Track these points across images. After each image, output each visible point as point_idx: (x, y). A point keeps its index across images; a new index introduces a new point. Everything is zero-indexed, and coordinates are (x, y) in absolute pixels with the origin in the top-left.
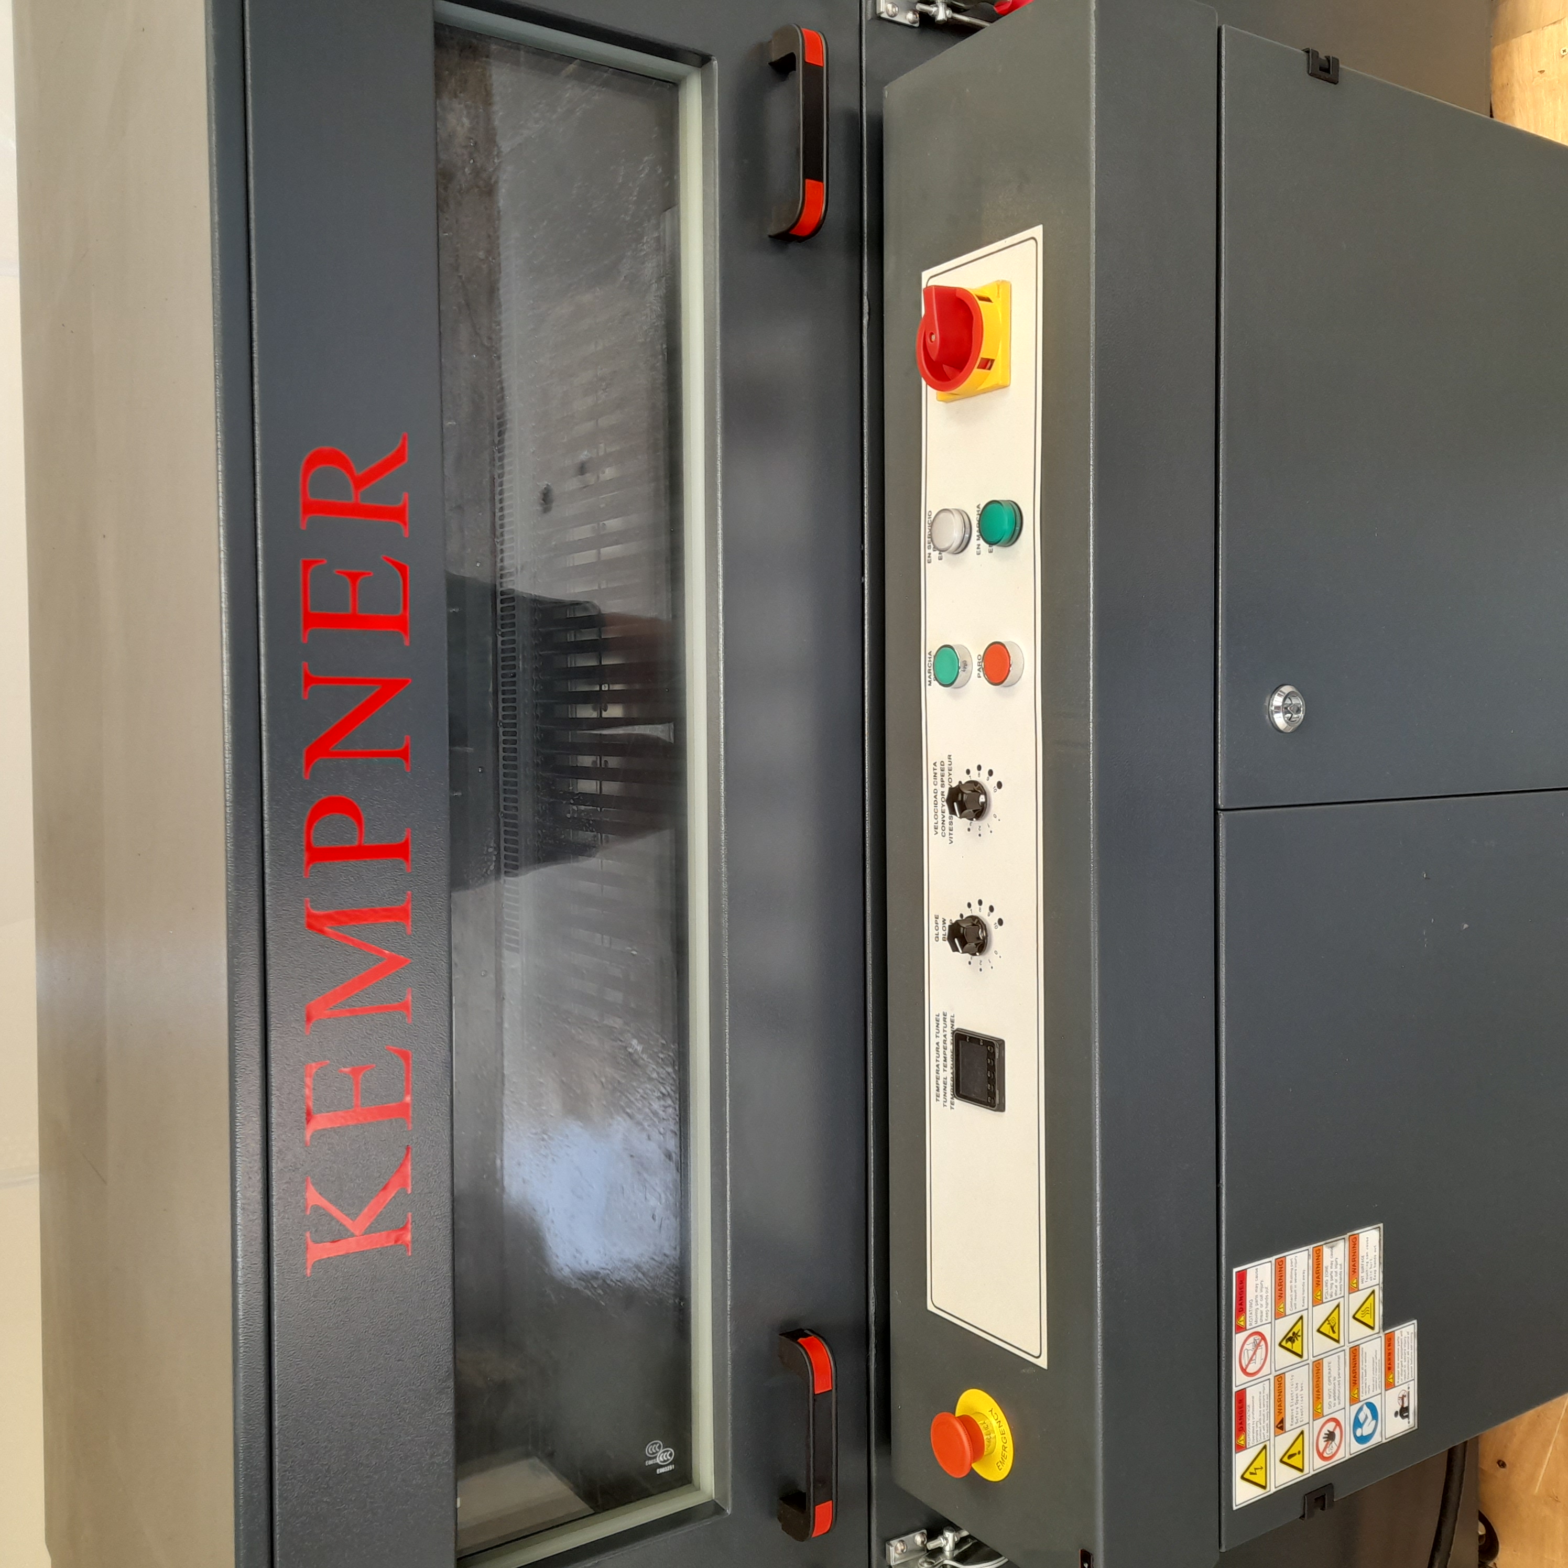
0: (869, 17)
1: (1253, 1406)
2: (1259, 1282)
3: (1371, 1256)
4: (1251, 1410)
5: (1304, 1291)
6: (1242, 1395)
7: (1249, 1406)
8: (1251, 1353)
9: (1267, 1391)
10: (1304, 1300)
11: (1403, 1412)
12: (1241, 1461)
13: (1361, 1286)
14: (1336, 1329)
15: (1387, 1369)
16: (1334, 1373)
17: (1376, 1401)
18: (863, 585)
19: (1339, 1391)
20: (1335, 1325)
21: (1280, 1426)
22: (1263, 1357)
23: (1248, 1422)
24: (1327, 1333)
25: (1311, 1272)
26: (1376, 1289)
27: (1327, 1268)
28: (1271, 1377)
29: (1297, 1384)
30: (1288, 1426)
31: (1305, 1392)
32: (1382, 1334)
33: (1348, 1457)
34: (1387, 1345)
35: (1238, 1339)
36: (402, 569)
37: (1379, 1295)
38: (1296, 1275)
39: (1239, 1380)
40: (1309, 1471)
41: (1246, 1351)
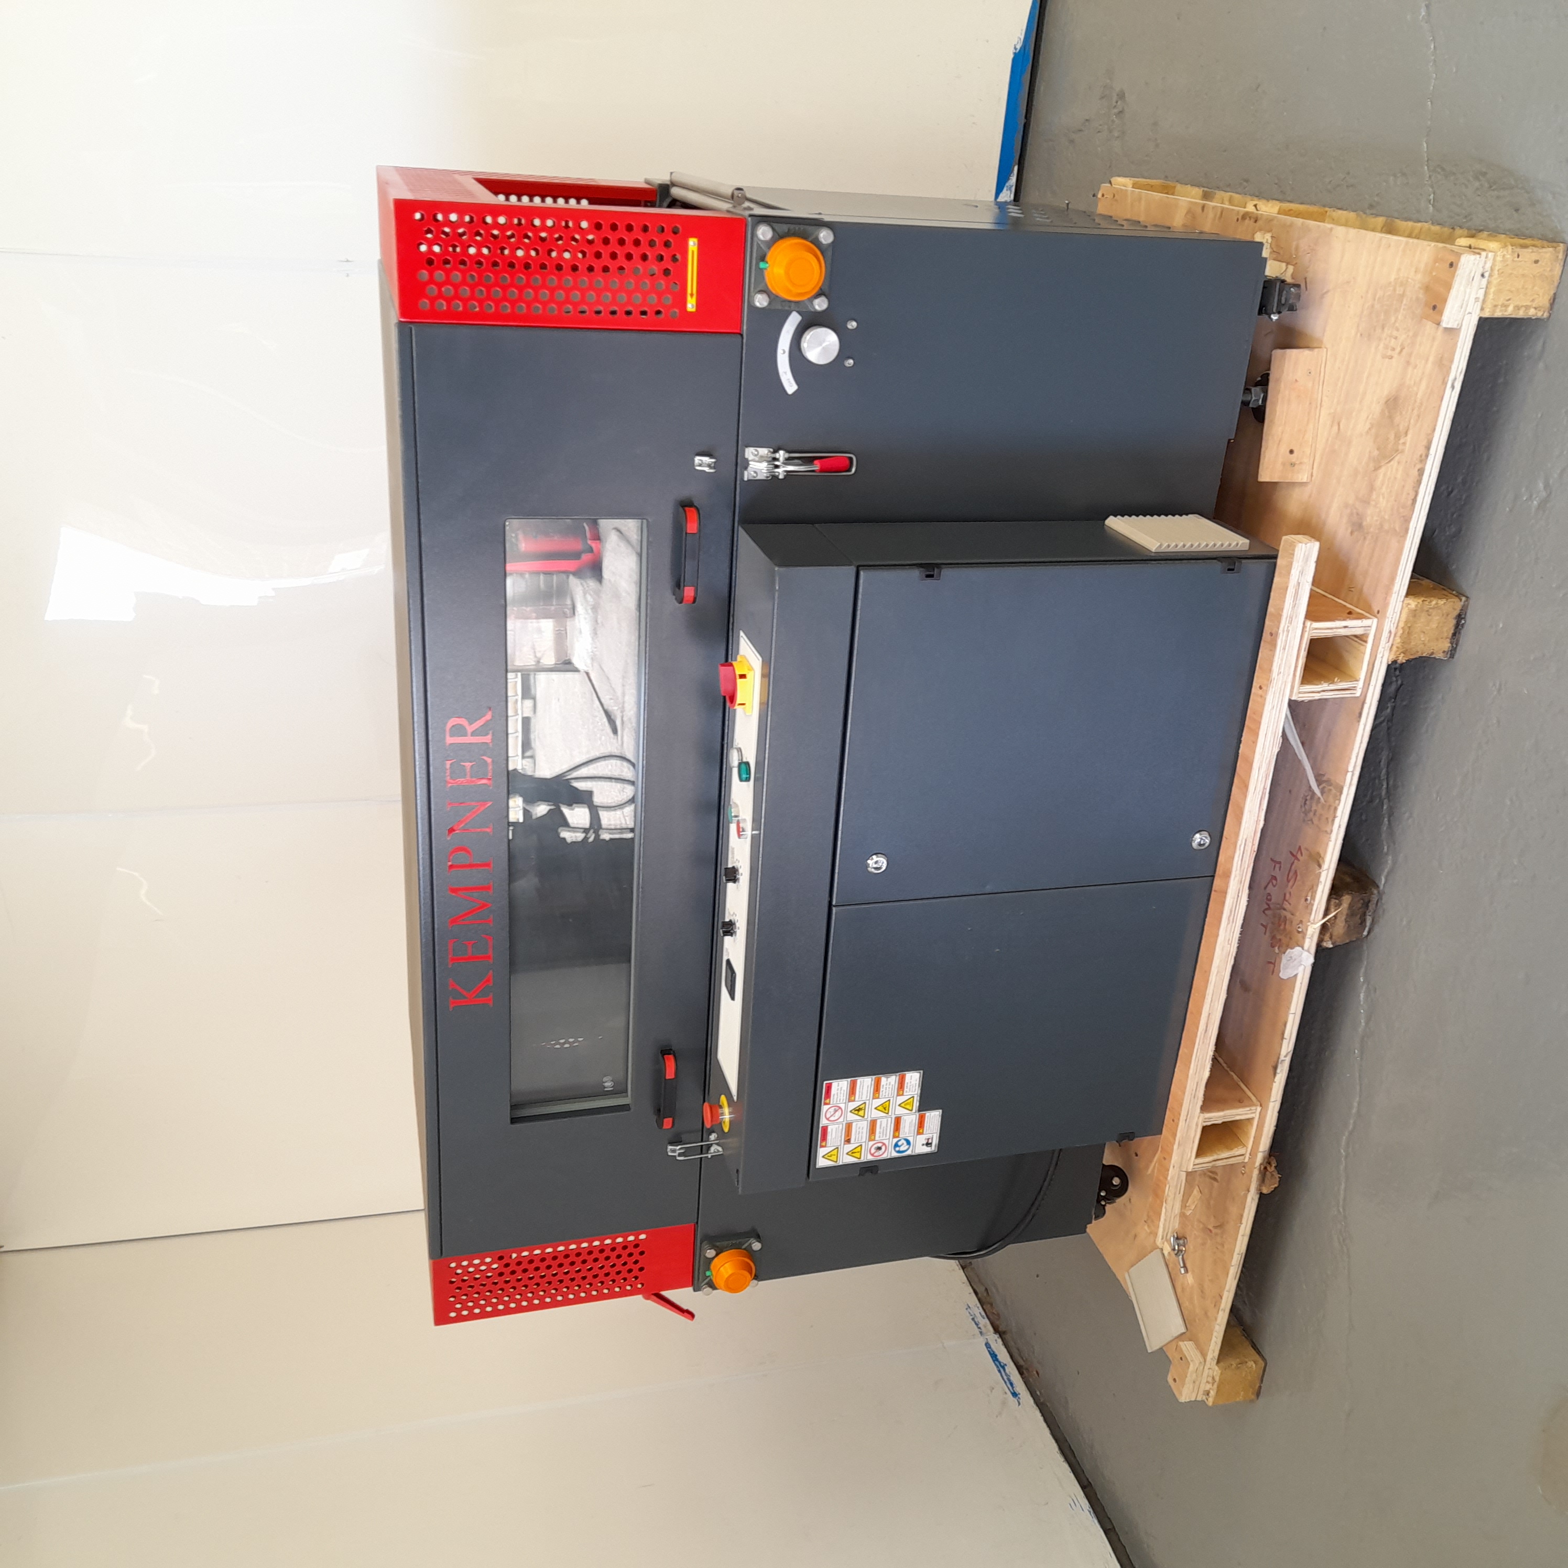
1: (832, 1132)
2: (839, 1087)
3: (914, 1082)
4: (830, 1134)
5: (868, 1093)
6: (825, 1129)
7: (829, 1132)
8: (832, 1113)
9: (841, 1128)
10: (867, 1097)
11: (928, 1144)
12: (821, 1152)
13: (905, 1094)
14: (887, 1109)
15: (919, 1127)
16: (884, 1125)
17: (911, 1139)
19: (886, 1132)
20: (886, 1107)
21: (848, 1141)
22: (840, 1115)
23: (828, 1138)
24: (881, 1110)
25: (873, 1086)
26: (916, 1096)
27: (883, 1086)
28: (844, 1123)
29: (860, 1127)
30: (852, 1141)
31: (865, 1131)
32: (918, 1114)
33: (889, 1157)
34: (920, 1118)
35: (824, 1108)
37: (917, 1098)
38: (863, 1086)
39: (823, 1122)
40: (863, 1159)
41: (829, 1112)
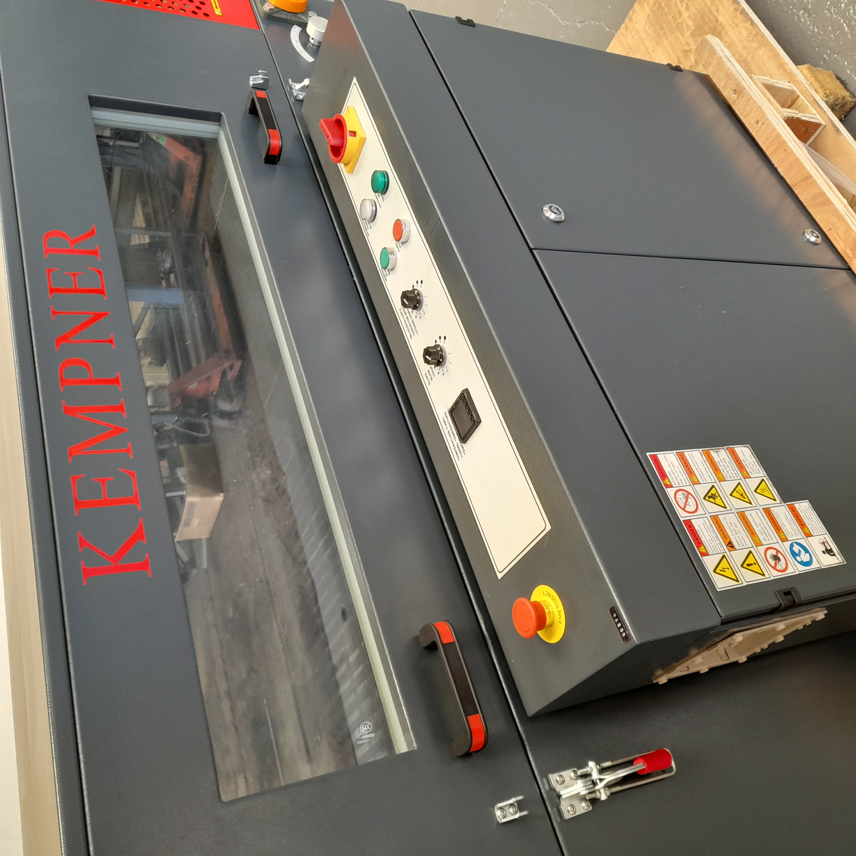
0: (293, 101)
1: (701, 529)
2: (669, 462)
3: (750, 460)
4: (701, 532)
5: (707, 472)
6: (689, 523)
7: (698, 530)
8: (684, 500)
9: (708, 524)
10: (710, 477)
11: (829, 552)
12: (708, 562)
13: (751, 475)
14: (745, 496)
15: (801, 526)
16: (758, 521)
17: (802, 542)
18: (354, 281)
19: (768, 532)
20: (743, 493)
21: (731, 546)
22: (695, 503)
23: (702, 540)
24: (739, 498)
25: (707, 463)
27: (719, 462)
28: (707, 516)
29: (730, 523)
30: (736, 547)
31: (740, 528)
32: (784, 505)
33: (798, 572)
34: (792, 512)
35: (670, 491)
36: (100, 272)
37: (768, 482)
38: (696, 463)
39: (682, 514)
40: (770, 577)
41: (679, 499)
